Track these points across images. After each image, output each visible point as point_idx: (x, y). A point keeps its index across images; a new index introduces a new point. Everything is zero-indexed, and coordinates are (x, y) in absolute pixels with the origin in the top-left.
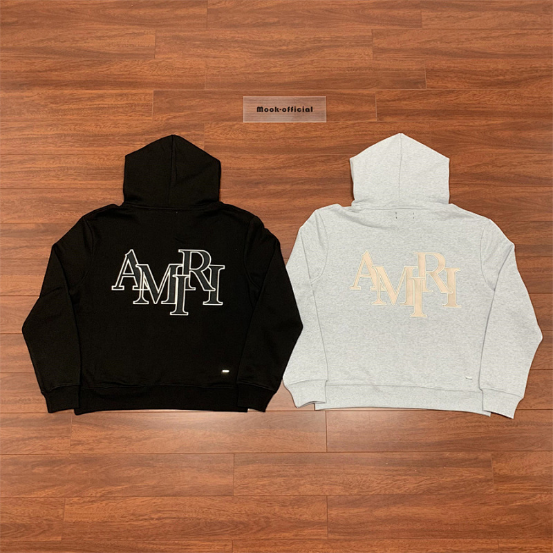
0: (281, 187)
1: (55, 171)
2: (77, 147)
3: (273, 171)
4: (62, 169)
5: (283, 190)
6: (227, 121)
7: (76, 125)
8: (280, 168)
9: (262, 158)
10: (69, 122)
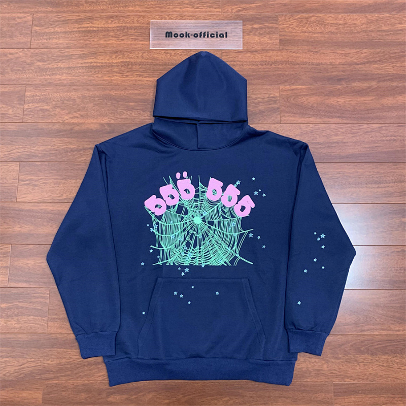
0: (366, 84)
1: (117, 66)
2: (141, 41)
3: (356, 66)
4: (126, 64)
5: (369, 87)
6: (303, 13)
7: (139, 18)
8: (364, 63)
9: (343, 52)
10: (131, 14)
